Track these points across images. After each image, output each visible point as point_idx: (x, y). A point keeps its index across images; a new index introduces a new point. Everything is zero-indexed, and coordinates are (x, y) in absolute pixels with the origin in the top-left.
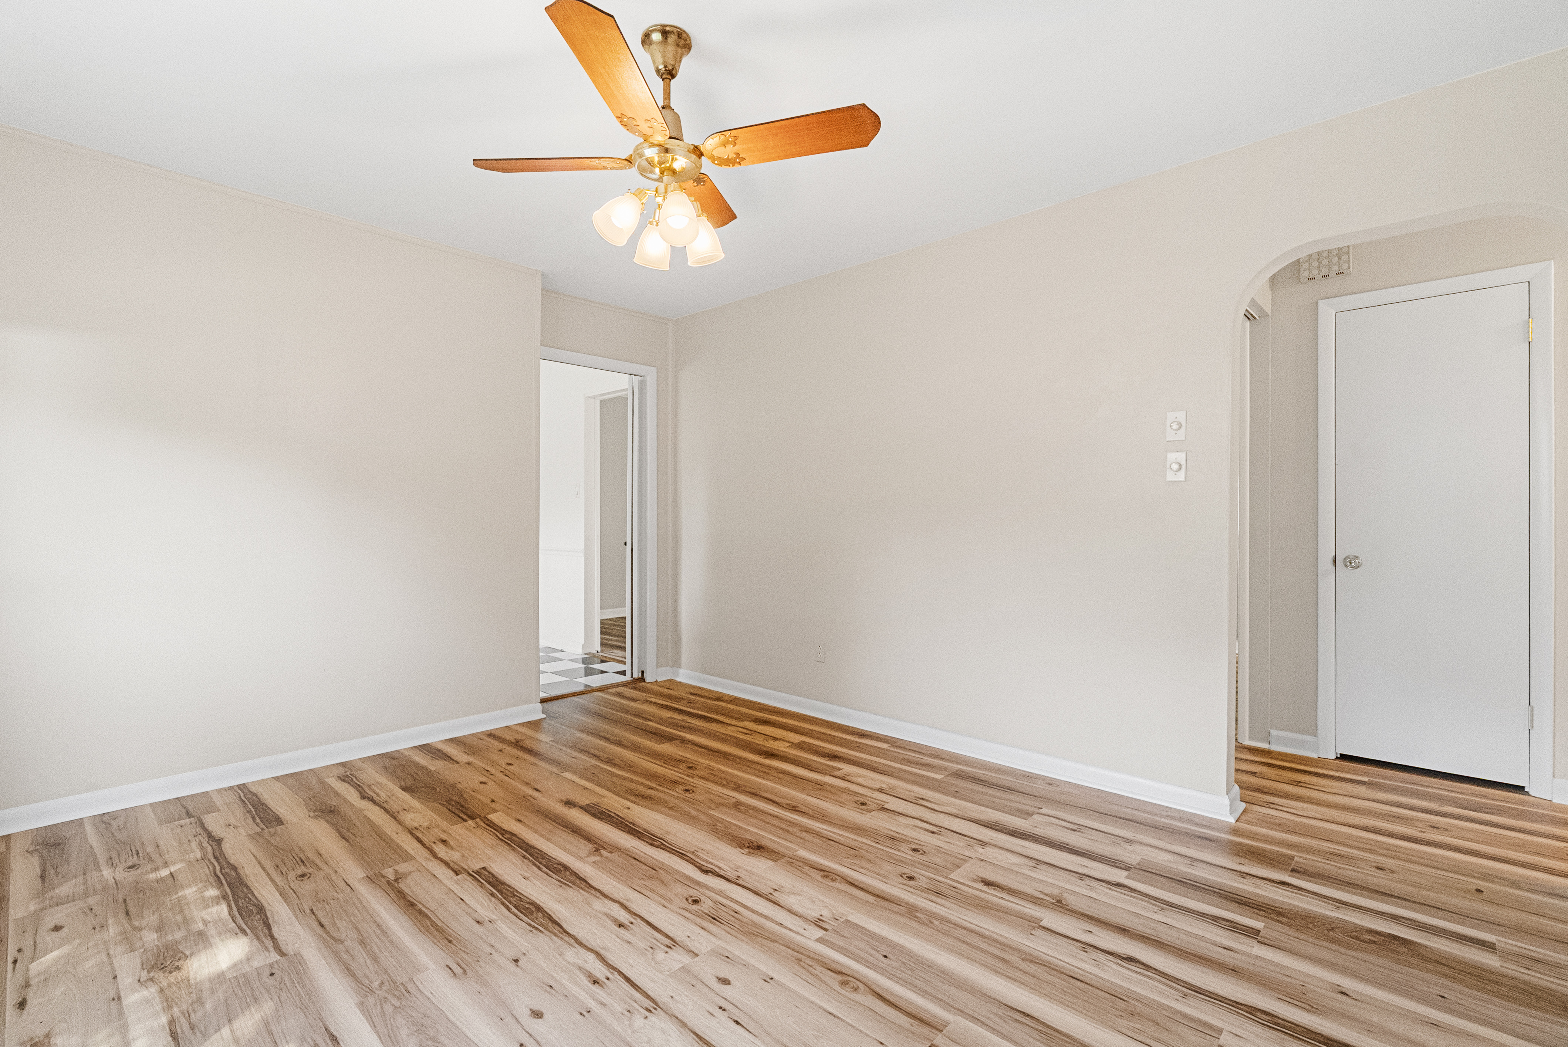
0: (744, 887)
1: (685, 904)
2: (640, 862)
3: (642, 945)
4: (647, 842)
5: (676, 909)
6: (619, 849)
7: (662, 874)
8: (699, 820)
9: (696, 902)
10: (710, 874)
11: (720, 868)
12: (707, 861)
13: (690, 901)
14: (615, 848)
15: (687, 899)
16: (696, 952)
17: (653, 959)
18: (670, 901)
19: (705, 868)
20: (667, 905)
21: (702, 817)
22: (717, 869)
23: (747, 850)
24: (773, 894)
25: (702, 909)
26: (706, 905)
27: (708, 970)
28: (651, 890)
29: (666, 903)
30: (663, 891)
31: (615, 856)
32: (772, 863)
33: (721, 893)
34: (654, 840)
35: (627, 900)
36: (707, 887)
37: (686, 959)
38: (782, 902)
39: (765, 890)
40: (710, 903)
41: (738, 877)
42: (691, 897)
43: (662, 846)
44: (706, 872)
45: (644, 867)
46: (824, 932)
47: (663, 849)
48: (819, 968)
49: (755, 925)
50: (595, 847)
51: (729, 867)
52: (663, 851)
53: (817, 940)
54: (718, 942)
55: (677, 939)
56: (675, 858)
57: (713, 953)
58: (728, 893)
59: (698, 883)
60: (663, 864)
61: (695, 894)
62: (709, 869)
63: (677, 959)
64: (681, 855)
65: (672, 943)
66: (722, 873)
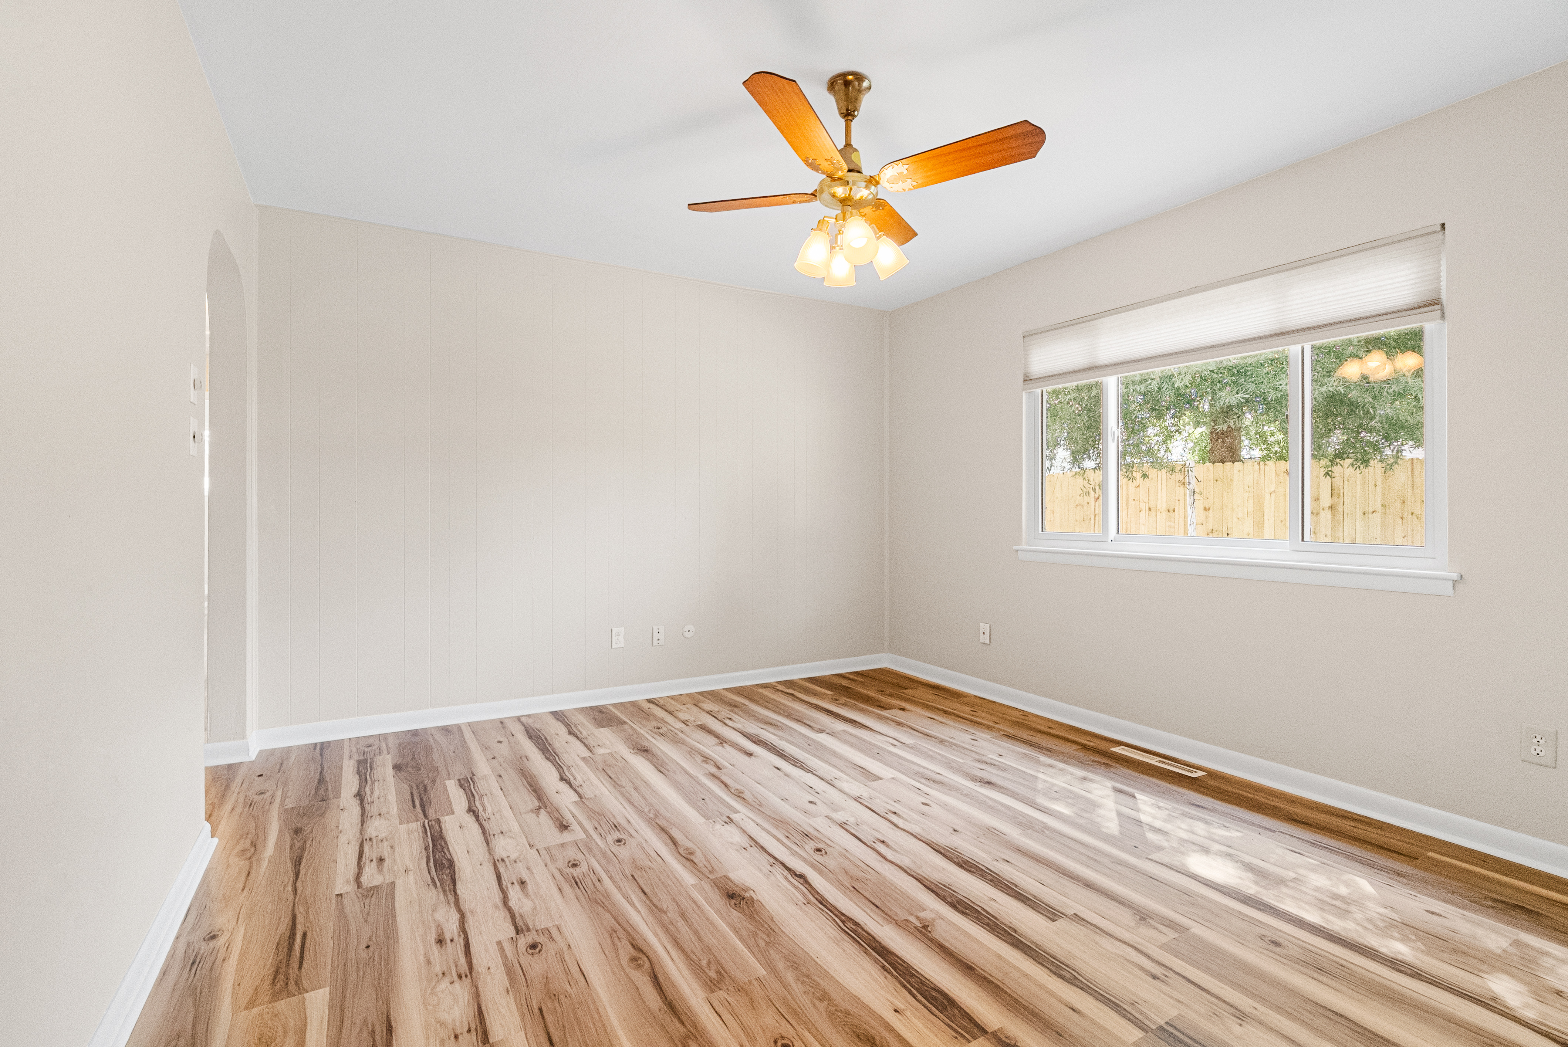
0: (769, 854)
1: (828, 850)
2: (870, 901)
3: (865, 827)
4: (862, 929)
5: (837, 847)
6: (898, 924)
7: (846, 882)
8: (786, 959)
9: (819, 850)
10: (798, 873)
11: (786, 878)
12: (796, 888)
13: (824, 851)
14: (902, 925)
15: (826, 853)
16: (827, 818)
17: (857, 819)
18: (841, 854)
19: (802, 881)
20: (844, 851)
21: (781, 965)
22: (789, 876)
23: (747, 895)
24: (749, 846)
25: (815, 844)
26: (810, 846)
27: (821, 808)
28: (858, 866)
29: (845, 854)
30: (846, 864)
31: (902, 915)
32: (731, 875)
33: (794, 853)
34: (854, 931)
35: (880, 861)
36: (805, 860)
37: (834, 815)
38: (747, 839)
39: (755, 851)
40: (806, 847)
41: (771, 866)
42: (822, 855)
43: (843, 918)
44: (801, 876)
45: (866, 894)
46: (731, 816)
47: (844, 915)
48: (750, 800)
49: (777, 827)
50: (930, 932)
51: (775, 876)
52: (844, 912)
53: (739, 812)
54: (809, 821)
55: (839, 828)
56: (831, 899)
57: (814, 816)
58: (788, 852)
59: (813, 866)
60: (844, 893)
61: (818, 857)
62: (797, 878)
63: (840, 817)
64: (823, 902)
65: (843, 826)
66: (786, 873)
